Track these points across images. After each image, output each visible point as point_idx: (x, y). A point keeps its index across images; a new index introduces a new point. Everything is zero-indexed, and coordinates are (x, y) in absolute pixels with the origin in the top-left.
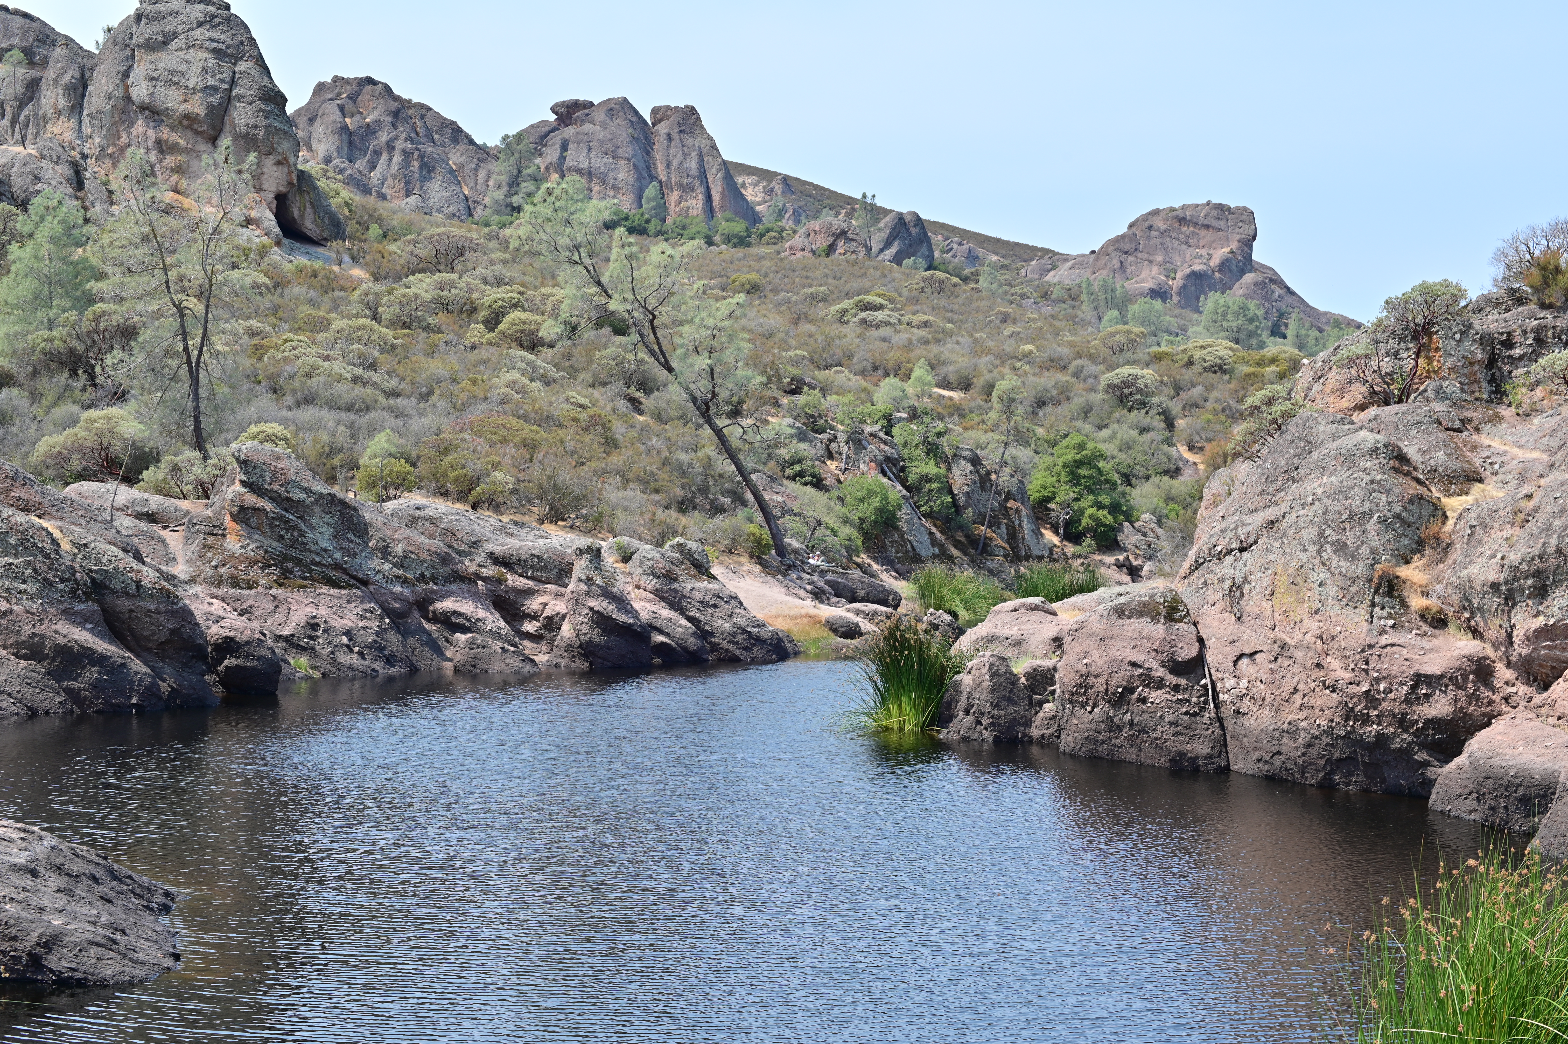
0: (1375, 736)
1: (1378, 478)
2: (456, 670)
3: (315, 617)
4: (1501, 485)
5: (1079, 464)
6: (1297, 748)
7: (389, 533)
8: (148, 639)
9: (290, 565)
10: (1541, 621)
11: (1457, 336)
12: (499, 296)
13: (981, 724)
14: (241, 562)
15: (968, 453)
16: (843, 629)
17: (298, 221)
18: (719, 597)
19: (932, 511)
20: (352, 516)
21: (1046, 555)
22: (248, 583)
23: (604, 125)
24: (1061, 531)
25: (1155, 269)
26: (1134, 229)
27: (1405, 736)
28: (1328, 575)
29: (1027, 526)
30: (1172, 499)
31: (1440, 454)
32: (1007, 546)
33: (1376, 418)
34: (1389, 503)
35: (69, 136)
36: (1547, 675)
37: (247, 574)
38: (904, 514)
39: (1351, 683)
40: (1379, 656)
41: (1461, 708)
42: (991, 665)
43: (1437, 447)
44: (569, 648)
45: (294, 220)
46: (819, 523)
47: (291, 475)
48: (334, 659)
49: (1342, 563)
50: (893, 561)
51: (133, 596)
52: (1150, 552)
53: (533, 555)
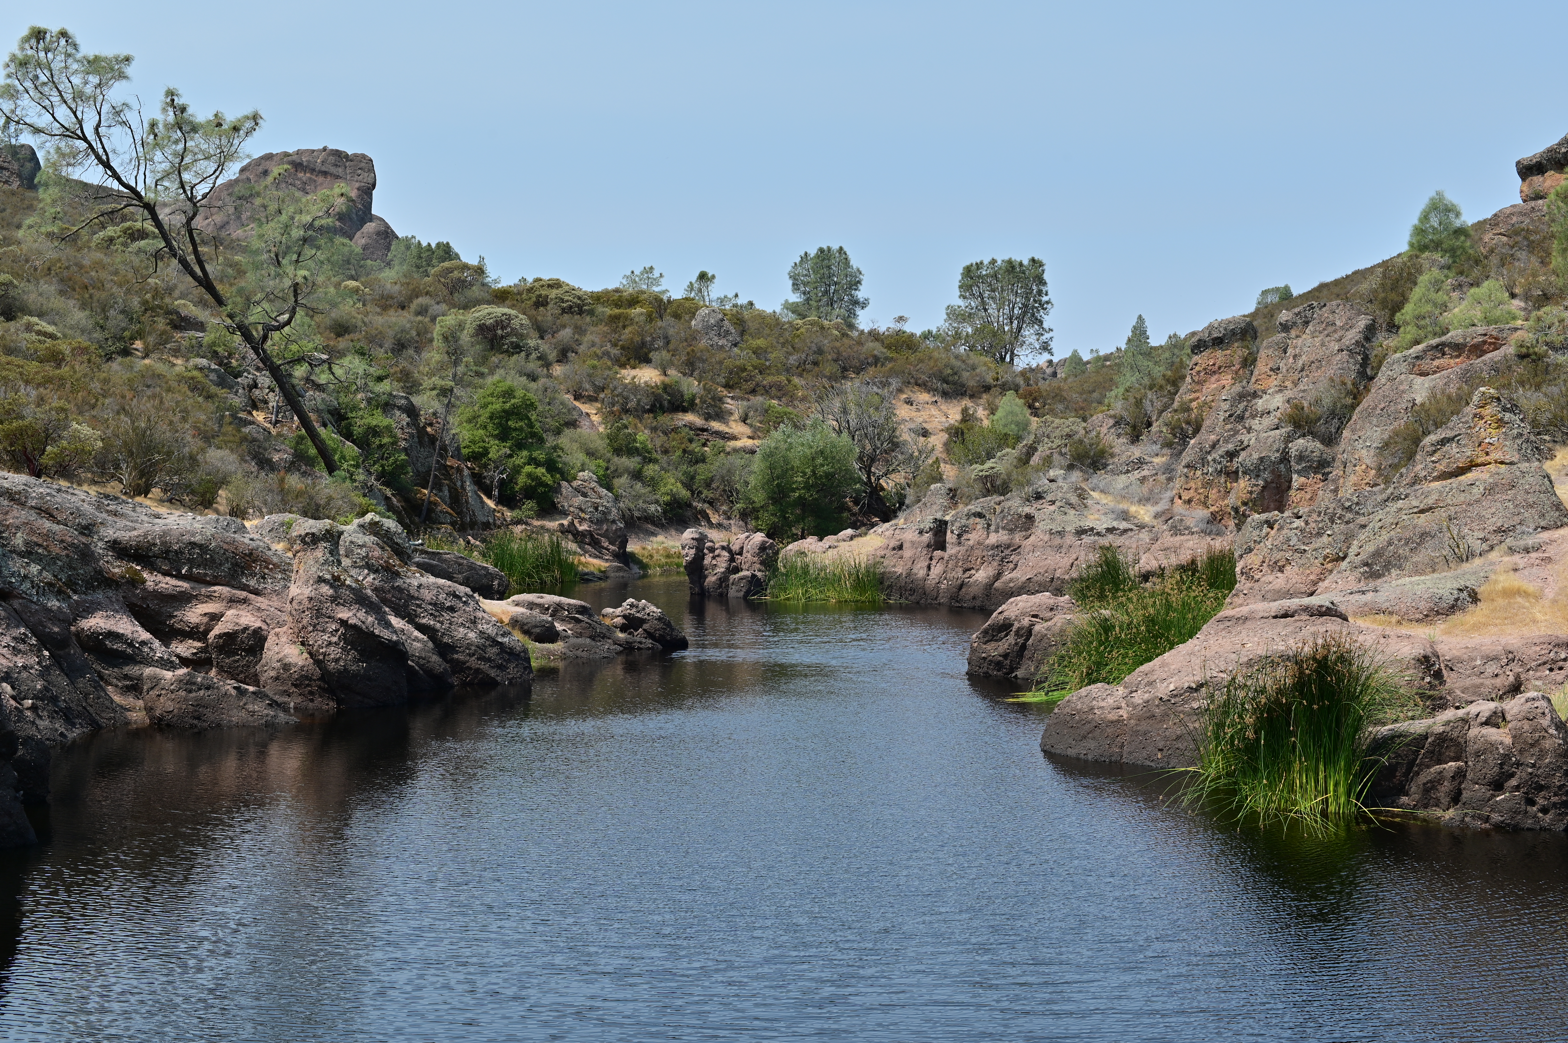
13: (1534, 804)
15: (403, 402)
21: (491, 521)
24: (496, 493)
26: (247, 174)
32: (452, 512)
44: (304, 680)
52: (598, 515)
53: (193, 544)
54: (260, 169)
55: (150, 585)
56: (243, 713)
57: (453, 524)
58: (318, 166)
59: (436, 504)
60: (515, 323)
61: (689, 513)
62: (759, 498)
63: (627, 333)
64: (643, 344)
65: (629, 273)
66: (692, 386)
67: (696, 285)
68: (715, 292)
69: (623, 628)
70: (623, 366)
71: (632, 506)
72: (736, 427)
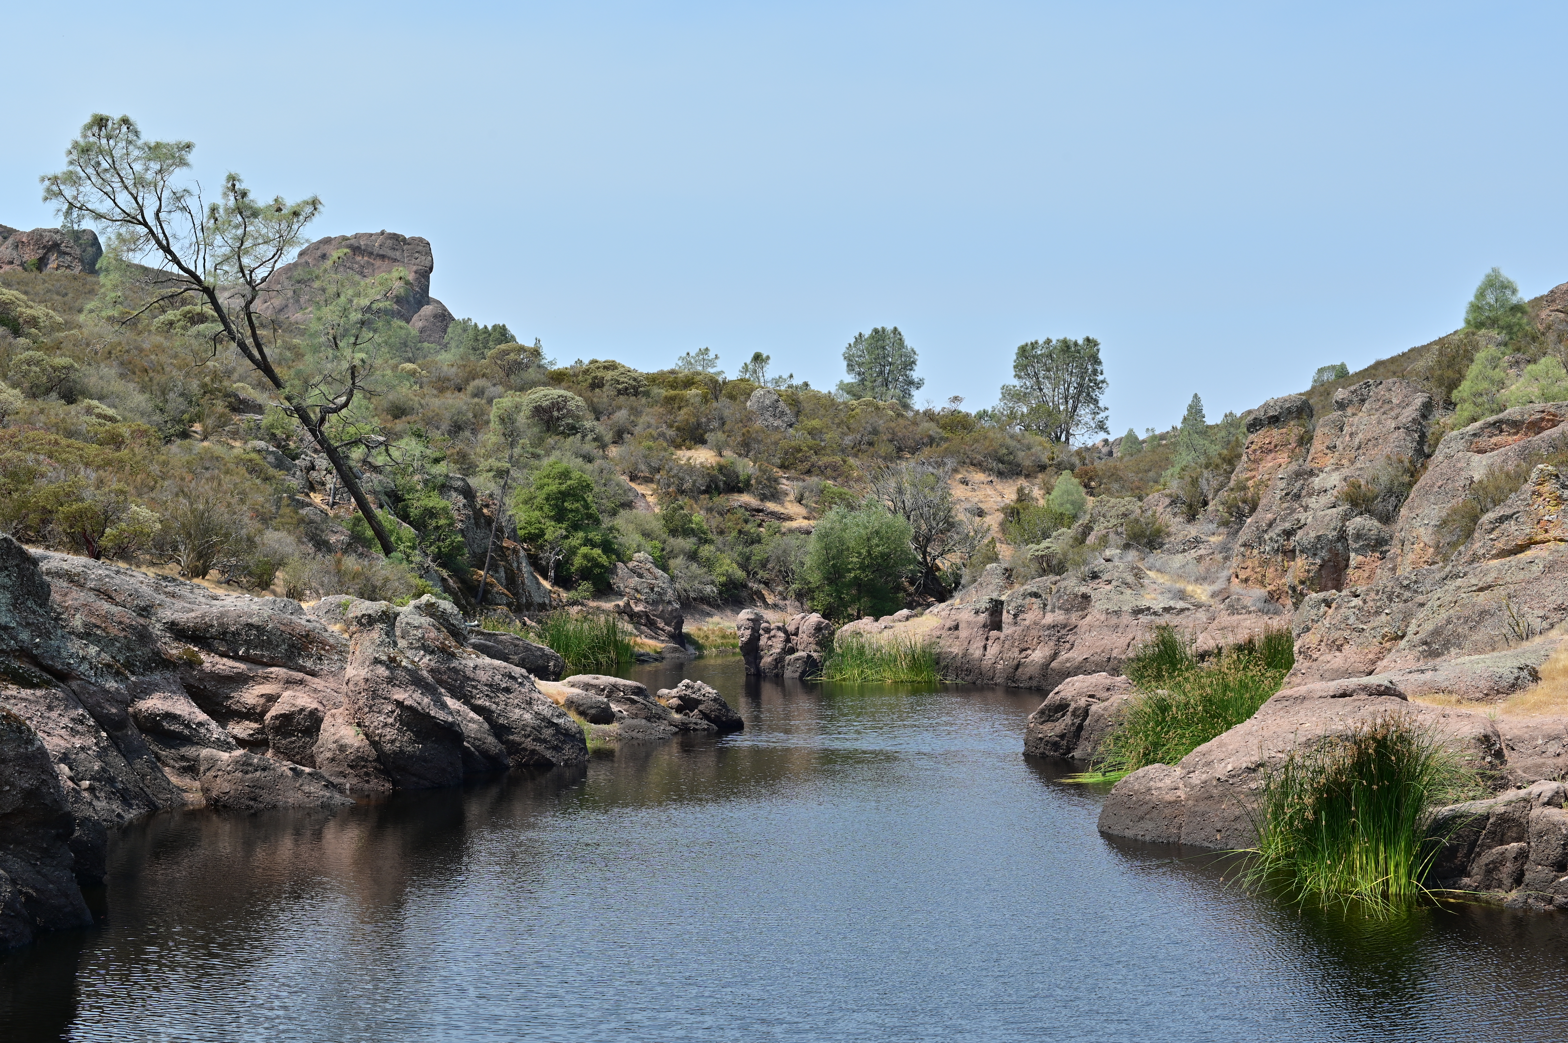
15: (459, 483)
20: (32, 573)
21: (547, 602)
24: (552, 574)
26: (306, 258)
29: (525, 568)
32: (508, 593)
44: (359, 762)
52: (653, 596)
53: (250, 626)
54: (319, 253)
55: (207, 666)
56: (299, 795)
57: (509, 605)
58: (376, 250)
59: (492, 585)
60: (571, 405)
61: (744, 594)
62: (815, 578)
63: (683, 415)
64: (699, 425)
65: (684, 355)
66: (747, 467)
67: (750, 366)
68: (770, 372)
69: (679, 709)
70: (678, 447)
71: (688, 587)
72: (791, 508)
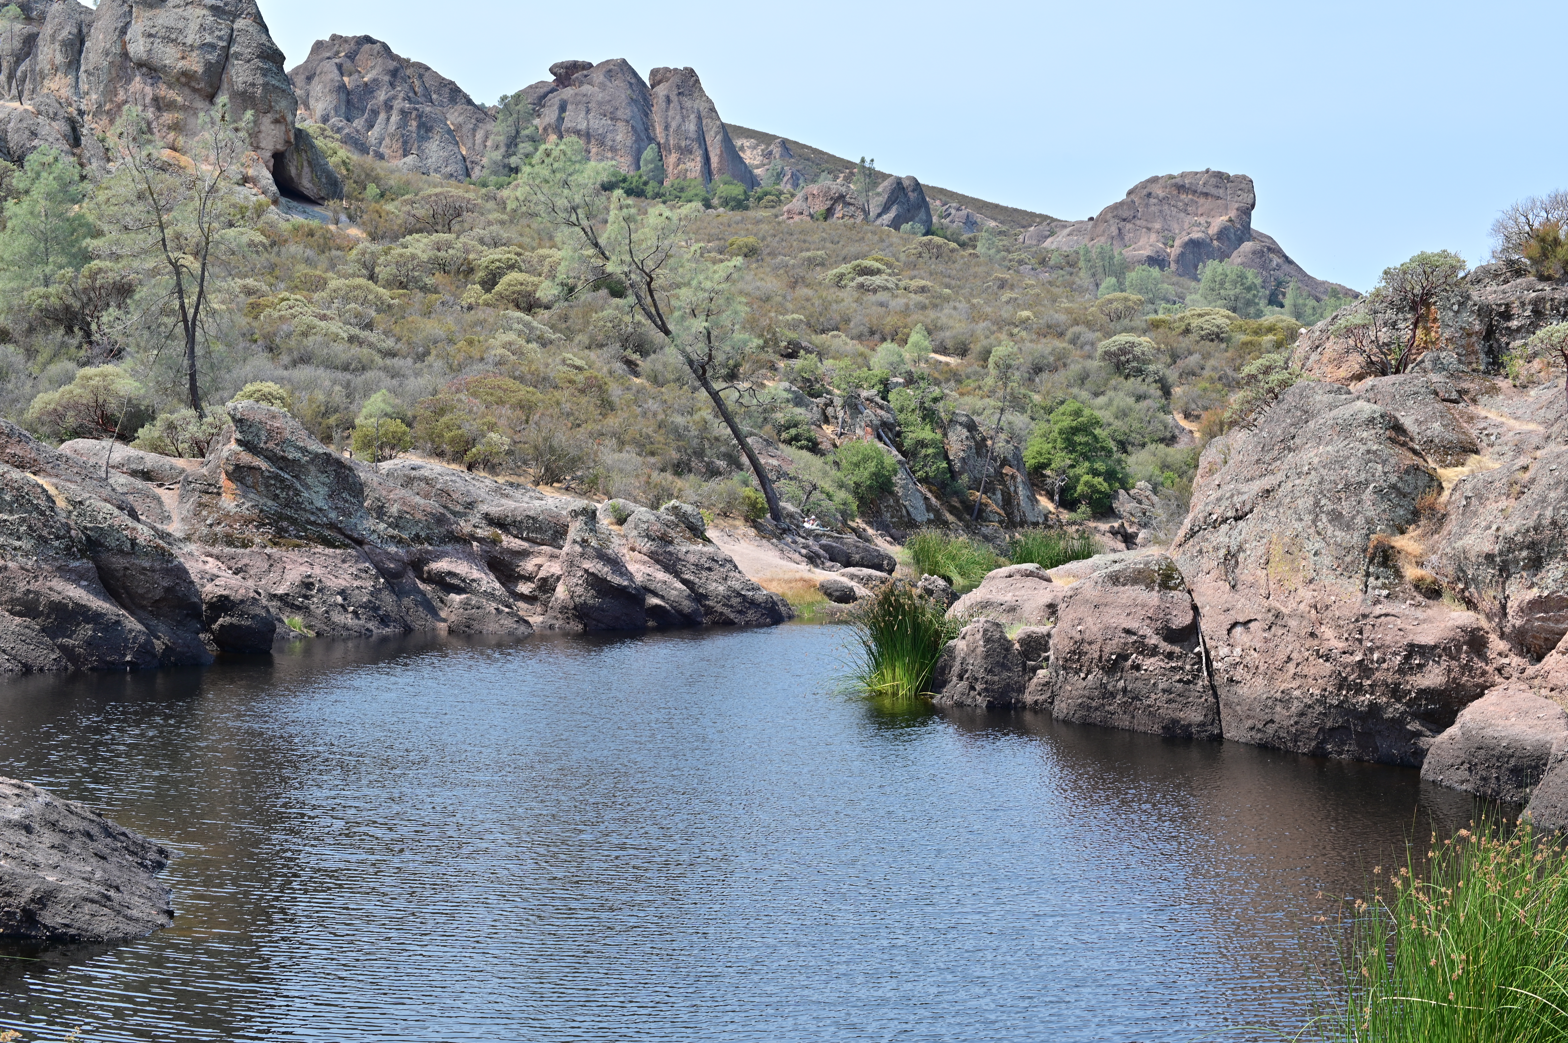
0: (1368, 706)
1: (1375, 448)
2: (451, 631)
3: (310, 576)
4: (1497, 456)
5: (1075, 431)
6: (1290, 717)
7: (384, 493)
8: (142, 596)
9: (285, 524)
10: (1535, 592)
11: (1456, 307)
12: (496, 257)
13: (975, 690)
14: (236, 521)
15: (964, 419)
16: (838, 594)
17: (296, 179)
18: (713, 560)
19: (927, 477)
20: (347, 476)
21: (1041, 521)
22: (243, 542)
23: (602, 86)
24: (1057, 497)
25: (1153, 237)
26: (1132, 196)
27: (1398, 706)
28: (1323, 544)
29: (1022, 492)
30: (1168, 467)
31: (1437, 425)
32: (1002, 512)
33: (1373, 388)
34: (1385, 473)
35: (66, 92)
36: (1541, 647)
37: (243, 533)
38: (900, 479)
39: (1344, 653)
40: (1373, 626)
41: (1455, 679)
42: (986, 631)
43: (1433, 418)
44: (564, 609)
45: (291, 178)
46: (815, 487)
47: (287, 434)
48: (328, 619)
49: (1337, 533)
50: (888, 526)
51: (128, 553)
52: (1145, 520)
53: (530, 517)
54: (1145, 192)
55: (505, 544)
57: (1001, 522)
58: (1200, 188)
59: (986, 505)
